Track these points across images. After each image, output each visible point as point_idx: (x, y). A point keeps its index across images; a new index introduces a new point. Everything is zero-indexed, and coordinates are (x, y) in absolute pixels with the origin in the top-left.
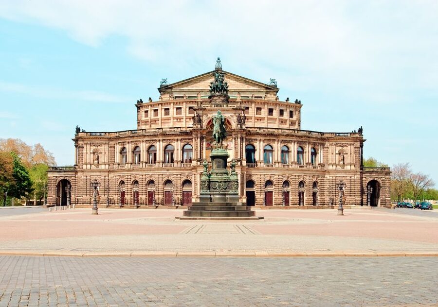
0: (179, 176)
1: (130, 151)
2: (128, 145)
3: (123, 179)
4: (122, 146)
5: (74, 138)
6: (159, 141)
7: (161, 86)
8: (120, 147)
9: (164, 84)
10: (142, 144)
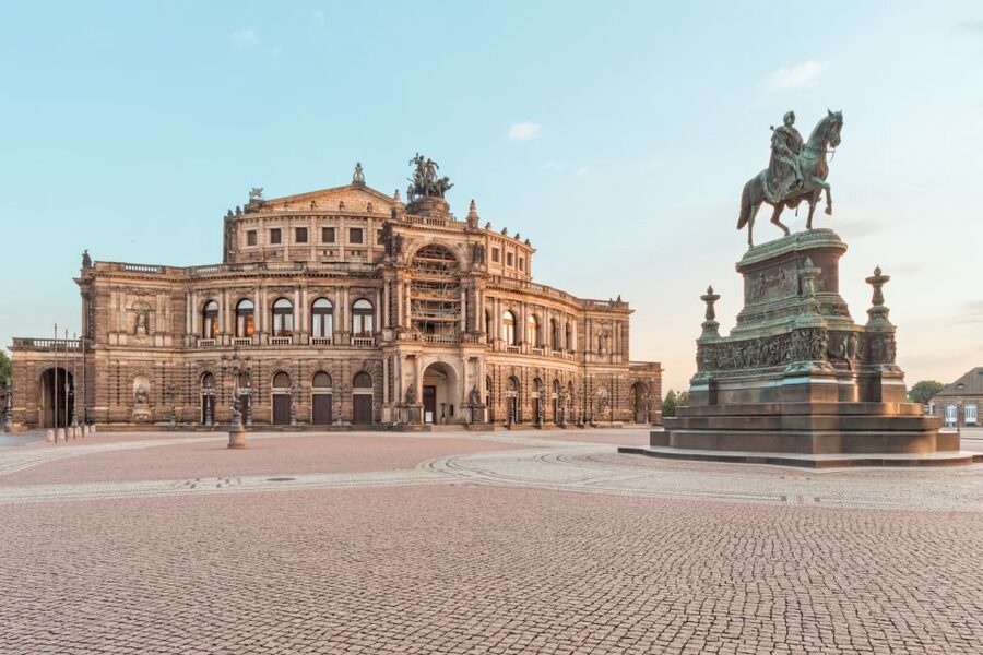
0: (346, 363)
1: (228, 308)
2: (221, 295)
3: (210, 369)
4: (204, 298)
5: (79, 276)
6: (300, 288)
7: (252, 201)
8: (200, 300)
9: (256, 197)
10: (257, 294)
